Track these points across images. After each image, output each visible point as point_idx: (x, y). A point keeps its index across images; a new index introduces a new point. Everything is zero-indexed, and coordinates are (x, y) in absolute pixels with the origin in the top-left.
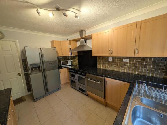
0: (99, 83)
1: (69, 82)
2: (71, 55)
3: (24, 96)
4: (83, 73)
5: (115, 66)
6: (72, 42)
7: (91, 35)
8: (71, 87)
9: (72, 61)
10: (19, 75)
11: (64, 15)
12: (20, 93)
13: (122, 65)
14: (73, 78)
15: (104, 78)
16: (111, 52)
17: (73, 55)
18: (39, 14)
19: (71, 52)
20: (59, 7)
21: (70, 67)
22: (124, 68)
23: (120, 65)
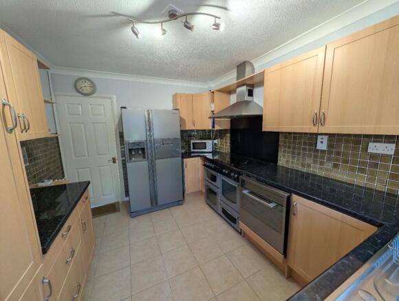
0: (272, 205)
1: (204, 191)
2: (213, 127)
3: (118, 203)
4: (232, 174)
5: (336, 166)
6: (217, 95)
7: (264, 72)
8: (208, 204)
9: (216, 141)
10: (114, 160)
11: (186, 26)
12: (113, 195)
13: (364, 163)
14: (213, 183)
15: (286, 195)
16: (319, 119)
17: (217, 128)
18: (136, 35)
19: (214, 118)
20: (176, 11)
21: (210, 156)
22: (372, 173)
23: (354, 163)
